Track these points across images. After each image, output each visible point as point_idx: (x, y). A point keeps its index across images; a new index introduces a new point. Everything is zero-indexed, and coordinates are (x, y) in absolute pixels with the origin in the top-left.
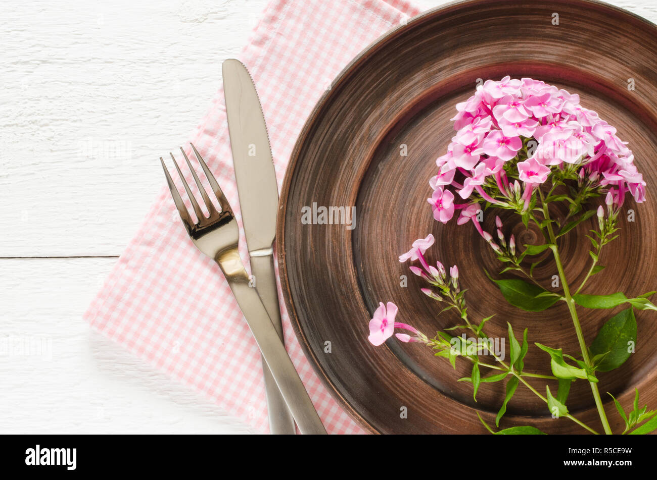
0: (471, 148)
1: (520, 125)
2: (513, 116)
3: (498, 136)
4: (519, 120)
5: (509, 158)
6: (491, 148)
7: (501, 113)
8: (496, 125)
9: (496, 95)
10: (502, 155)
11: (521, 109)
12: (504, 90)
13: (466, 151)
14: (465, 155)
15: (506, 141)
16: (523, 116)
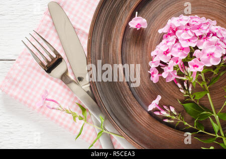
0: (167, 52)
1: (189, 40)
2: (185, 36)
3: (179, 46)
4: (189, 38)
5: (184, 57)
6: (176, 53)
7: (180, 34)
8: (177, 40)
9: (177, 25)
10: (181, 56)
11: (189, 32)
12: (181, 22)
13: (164, 53)
14: (164, 55)
15: (182, 49)
16: (190, 36)
